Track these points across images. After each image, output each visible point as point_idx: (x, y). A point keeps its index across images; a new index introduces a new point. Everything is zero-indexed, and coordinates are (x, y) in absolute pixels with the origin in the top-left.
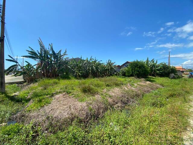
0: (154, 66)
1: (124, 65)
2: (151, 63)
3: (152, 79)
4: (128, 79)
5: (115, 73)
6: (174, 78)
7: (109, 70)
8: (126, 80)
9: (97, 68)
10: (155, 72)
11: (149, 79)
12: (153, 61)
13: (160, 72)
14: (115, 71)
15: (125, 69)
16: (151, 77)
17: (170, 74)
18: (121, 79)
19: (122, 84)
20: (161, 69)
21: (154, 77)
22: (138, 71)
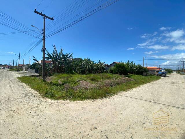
0: (132, 66)
1: (112, 64)
2: (130, 65)
3: (130, 76)
4: (114, 75)
5: (105, 71)
6: (146, 76)
7: (100, 68)
8: (112, 76)
9: (92, 67)
10: (133, 71)
11: (128, 76)
12: (132, 63)
13: (136, 71)
14: (105, 69)
15: (112, 68)
16: (130, 74)
17: (144, 73)
18: (109, 75)
19: (110, 78)
20: (137, 69)
21: (132, 75)
22: (121, 70)
